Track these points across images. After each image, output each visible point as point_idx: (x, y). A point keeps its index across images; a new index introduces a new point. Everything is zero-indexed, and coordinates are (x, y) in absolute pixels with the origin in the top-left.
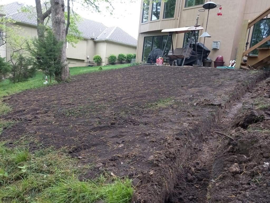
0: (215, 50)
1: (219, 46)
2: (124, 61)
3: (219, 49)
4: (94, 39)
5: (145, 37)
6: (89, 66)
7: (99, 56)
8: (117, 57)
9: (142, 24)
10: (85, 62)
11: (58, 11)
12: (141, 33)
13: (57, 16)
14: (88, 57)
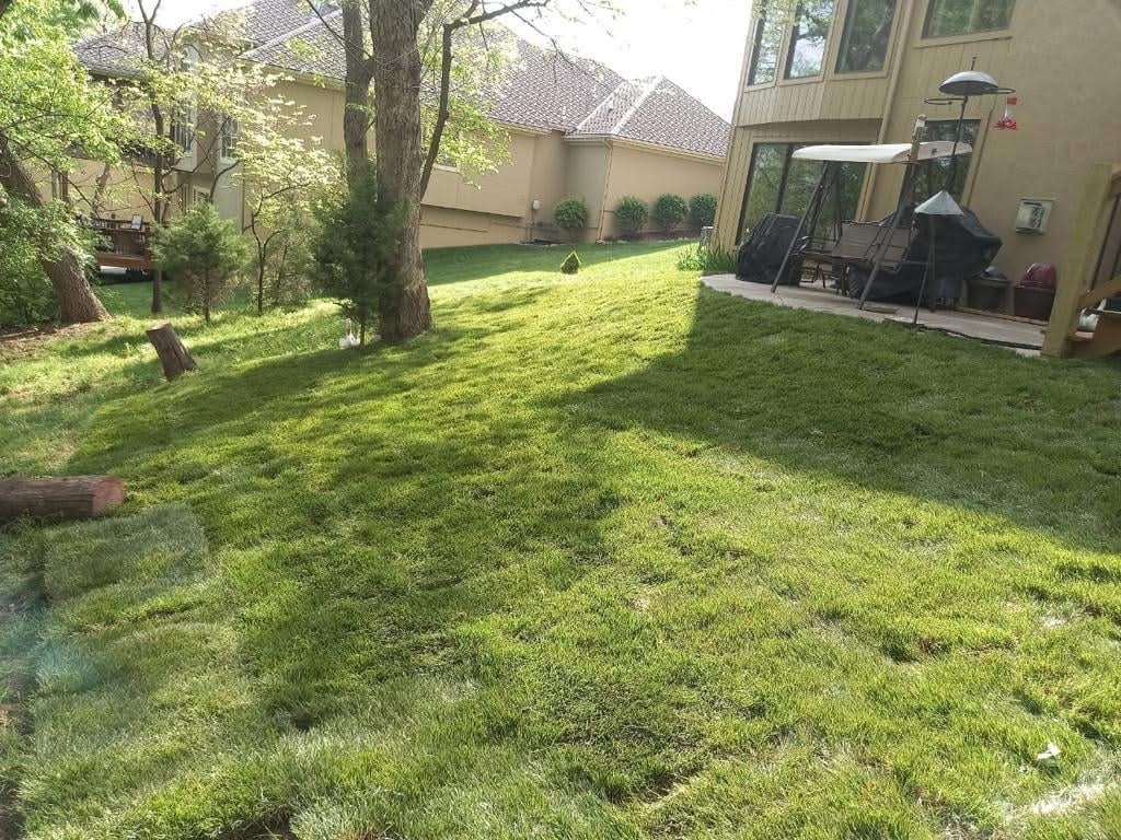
0: (1028, 233)
1: (1044, 220)
2: (679, 227)
3: (1041, 234)
4: (563, 133)
5: (756, 146)
6: (537, 242)
7: (580, 201)
8: (649, 210)
9: (747, 89)
10: (523, 224)
11: (396, 93)
12: (741, 124)
13: (395, 109)
14: (536, 205)
